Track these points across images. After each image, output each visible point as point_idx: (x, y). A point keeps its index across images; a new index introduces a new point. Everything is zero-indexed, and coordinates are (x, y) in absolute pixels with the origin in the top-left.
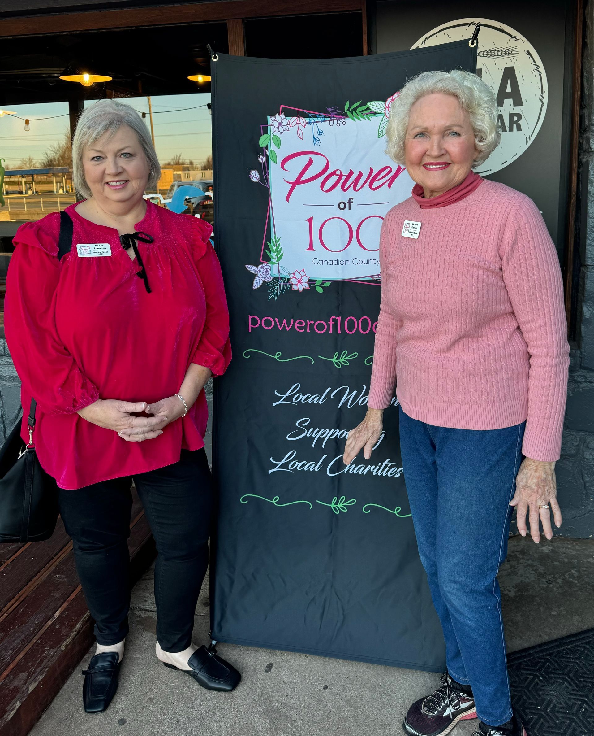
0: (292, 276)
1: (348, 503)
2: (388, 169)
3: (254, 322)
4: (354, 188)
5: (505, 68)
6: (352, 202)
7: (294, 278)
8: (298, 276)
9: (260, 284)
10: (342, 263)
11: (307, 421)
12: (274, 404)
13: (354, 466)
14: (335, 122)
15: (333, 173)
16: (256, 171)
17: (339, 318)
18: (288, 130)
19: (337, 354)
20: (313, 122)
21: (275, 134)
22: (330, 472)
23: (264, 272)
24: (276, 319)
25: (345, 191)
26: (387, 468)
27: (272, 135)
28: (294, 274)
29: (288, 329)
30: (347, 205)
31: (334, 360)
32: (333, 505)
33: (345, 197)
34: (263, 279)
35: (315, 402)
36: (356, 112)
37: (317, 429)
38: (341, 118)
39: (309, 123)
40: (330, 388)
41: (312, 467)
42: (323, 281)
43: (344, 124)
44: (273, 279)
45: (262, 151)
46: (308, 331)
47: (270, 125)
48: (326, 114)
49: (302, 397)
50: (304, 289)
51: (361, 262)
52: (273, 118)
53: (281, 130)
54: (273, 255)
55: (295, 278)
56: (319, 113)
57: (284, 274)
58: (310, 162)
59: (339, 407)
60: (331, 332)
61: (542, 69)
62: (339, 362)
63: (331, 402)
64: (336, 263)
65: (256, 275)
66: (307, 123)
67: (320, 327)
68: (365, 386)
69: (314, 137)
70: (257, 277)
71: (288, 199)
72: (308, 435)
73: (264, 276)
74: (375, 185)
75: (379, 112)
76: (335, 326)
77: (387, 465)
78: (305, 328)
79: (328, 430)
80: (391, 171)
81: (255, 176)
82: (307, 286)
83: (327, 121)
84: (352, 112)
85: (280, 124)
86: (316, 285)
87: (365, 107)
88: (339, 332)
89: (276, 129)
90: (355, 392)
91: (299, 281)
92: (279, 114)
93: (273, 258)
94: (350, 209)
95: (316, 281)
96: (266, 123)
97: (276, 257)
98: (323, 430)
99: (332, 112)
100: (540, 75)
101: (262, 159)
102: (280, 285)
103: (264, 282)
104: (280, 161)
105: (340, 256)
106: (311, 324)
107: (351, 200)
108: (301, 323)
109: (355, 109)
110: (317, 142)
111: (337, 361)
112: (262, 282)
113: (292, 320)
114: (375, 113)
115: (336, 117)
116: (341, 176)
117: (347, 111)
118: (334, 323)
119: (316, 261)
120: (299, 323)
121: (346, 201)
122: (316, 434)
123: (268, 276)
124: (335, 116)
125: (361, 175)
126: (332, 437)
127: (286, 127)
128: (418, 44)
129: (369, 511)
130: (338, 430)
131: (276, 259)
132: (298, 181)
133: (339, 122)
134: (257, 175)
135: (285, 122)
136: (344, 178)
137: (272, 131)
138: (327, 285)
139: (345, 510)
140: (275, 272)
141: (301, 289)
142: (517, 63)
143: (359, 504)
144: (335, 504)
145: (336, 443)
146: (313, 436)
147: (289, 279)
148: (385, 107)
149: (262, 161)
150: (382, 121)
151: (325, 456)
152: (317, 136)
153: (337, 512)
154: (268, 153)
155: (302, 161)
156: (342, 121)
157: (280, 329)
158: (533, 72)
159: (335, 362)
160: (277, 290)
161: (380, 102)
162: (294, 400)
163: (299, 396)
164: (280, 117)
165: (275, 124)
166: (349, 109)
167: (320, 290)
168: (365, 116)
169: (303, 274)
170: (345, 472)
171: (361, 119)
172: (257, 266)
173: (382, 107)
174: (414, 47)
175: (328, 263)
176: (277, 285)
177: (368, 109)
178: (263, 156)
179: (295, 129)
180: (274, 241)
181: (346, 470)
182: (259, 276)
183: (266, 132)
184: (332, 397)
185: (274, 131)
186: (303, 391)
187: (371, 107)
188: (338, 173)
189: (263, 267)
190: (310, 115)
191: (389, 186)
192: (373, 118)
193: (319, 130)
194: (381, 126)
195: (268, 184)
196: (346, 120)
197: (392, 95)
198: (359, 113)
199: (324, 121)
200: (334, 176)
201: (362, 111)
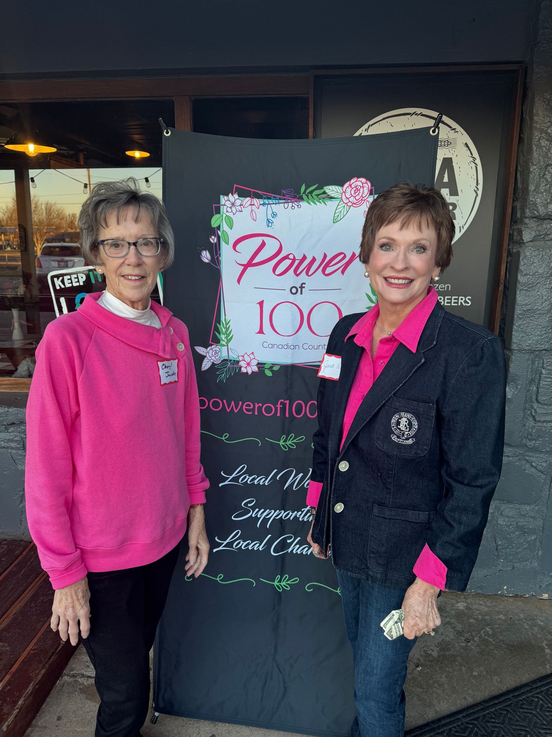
0: (241, 358)
1: (291, 582)
2: (342, 256)
4: (307, 273)
5: (444, 158)
6: (304, 287)
7: (243, 360)
8: (247, 359)
9: (209, 366)
10: (292, 347)
11: (252, 501)
12: (220, 485)
13: (298, 546)
14: (290, 204)
15: (286, 257)
16: (207, 252)
18: (242, 211)
19: (284, 437)
20: (267, 204)
21: (227, 214)
22: (274, 552)
23: (213, 353)
24: (225, 401)
25: (297, 275)
27: (224, 215)
28: (243, 356)
29: (236, 411)
30: (299, 290)
31: (281, 443)
32: (276, 583)
33: (297, 282)
34: (212, 361)
35: (261, 484)
36: (312, 196)
37: (263, 510)
38: (296, 201)
39: (264, 204)
40: (276, 470)
42: (272, 364)
43: (299, 206)
44: (222, 361)
45: (214, 231)
46: (256, 413)
47: (222, 205)
48: (280, 197)
49: (249, 478)
50: (253, 372)
51: (311, 347)
52: (226, 198)
53: (234, 211)
54: (223, 337)
55: (245, 361)
56: (273, 195)
57: (233, 356)
58: (263, 244)
59: (285, 489)
60: (278, 415)
61: (478, 161)
62: (286, 444)
64: (285, 347)
66: (260, 204)
67: (268, 409)
69: (268, 219)
70: (206, 359)
71: (239, 281)
72: (253, 516)
73: (213, 358)
74: (328, 270)
75: (336, 197)
76: (283, 410)
78: (253, 410)
79: (273, 511)
81: (206, 257)
82: (255, 369)
83: (281, 203)
84: (307, 196)
85: (233, 204)
86: (265, 368)
87: (321, 191)
88: (287, 416)
89: (229, 210)
90: (301, 474)
91: (248, 364)
92: (232, 194)
93: (224, 341)
94: (301, 293)
95: (265, 364)
96: (219, 202)
97: (226, 339)
98: (268, 510)
99: (287, 194)
100: (476, 168)
101: (213, 240)
102: (229, 367)
103: (213, 364)
104: (231, 243)
105: (290, 341)
106: (259, 407)
107: (304, 285)
108: (249, 405)
109: (311, 192)
110: (270, 225)
111: (283, 444)
112: (211, 364)
113: (241, 403)
115: (291, 200)
116: (294, 260)
117: (303, 194)
118: (282, 406)
119: (265, 345)
121: (298, 286)
122: (261, 514)
123: (217, 358)
124: (290, 198)
126: (277, 518)
127: (239, 208)
128: (362, 131)
129: (312, 590)
130: (283, 511)
131: (226, 341)
132: (250, 264)
133: (293, 205)
134: (208, 255)
135: (238, 202)
136: (297, 262)
137: (225, 211)
138: (276, 368)
139: (288, 588)
140: (224, 355)
141: (250, 372)
142: (455, 154)
143: (302, 583)
144: (278, 582)
145: (281, 524)
146: (259, 516)
147: (238, 362)
148: (342, 192)
149: (214, 241)
150: (338, 206)
151: (270, 536)
152: (271, 218)
153: (280, 590)
154: (220, 233)
156: (297, 204)
157: (228, 411)
158: (470, 164)
159: (282, 445)
160: (226, 372)
161: (336, 187)
162: (240, 481)
163: (245, 477)
164: (233, 198)
165: (228, 204)
166: (304, 193)
167: (269, 373)
168: (320, 200)
169: (252, 357)
170: (289, 552)
171: (317, 203)
172: (207, 348)
173: (339, 191)
174: (357, 134)
175: (278, 347)
176: (226, 367)
177: (324, 193)
178: (215, 236)
179: (247, 211)
180: (224, 323)
181: (290, 550)
182: (208, 358)
183: (218, 211)
184: (278, 478)
185: (227, 212)
186: (249, 472)
187: (327, 191)
188: (291, 257)
189: (212, 349)
190: (264, 196)
191: (343, 272)
192: (329, 203)
193: (273, 213)
194: (337, 211)
195: (220, 266)
196: (301, 203)
197: (350, 180)
198: (315, 197)
199: (279, 203)
200: (287, 260)
201: (318, 195)
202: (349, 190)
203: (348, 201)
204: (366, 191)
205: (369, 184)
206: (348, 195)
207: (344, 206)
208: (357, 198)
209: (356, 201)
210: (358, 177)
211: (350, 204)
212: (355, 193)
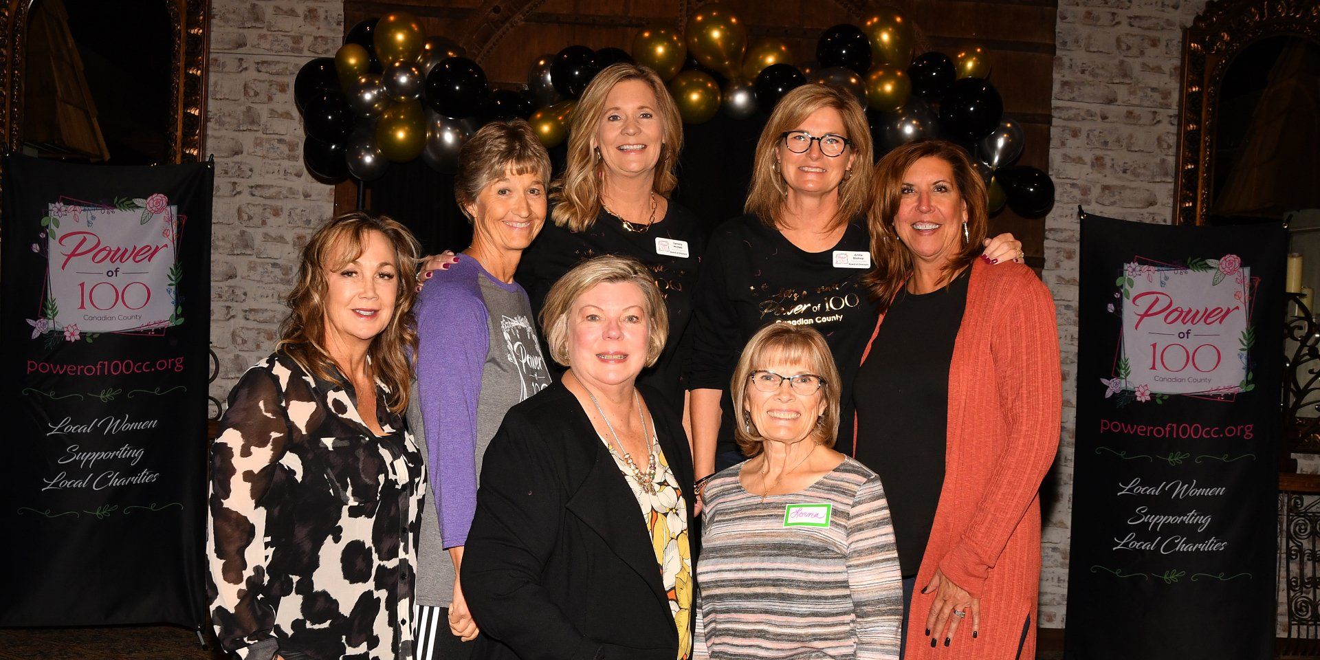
3: (1105, 425)
17: (1175, 425)
26: (1213, 545)
41: (1147, 546)
63: (1166, 494)
65: (1108, 387)
68: (1195, 481)
77: (1213, 542)
80: (1222, 311)
114: (1212, 268)
120: (1141, 428)
125: (1198, 312)
155: (1152, 298)
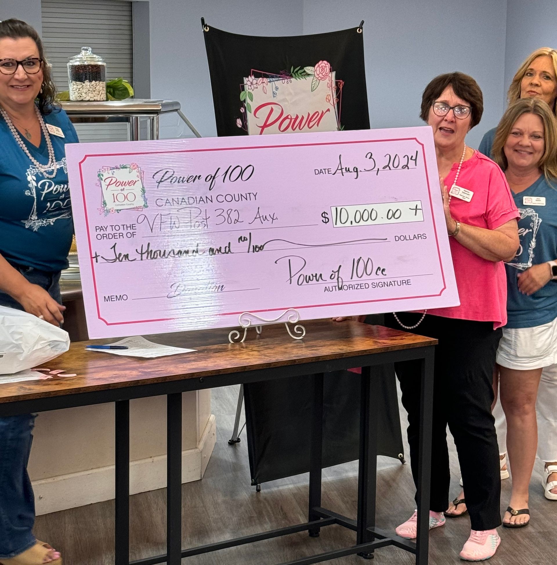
2: (317, 113)
4: (299, 128)
14: (286, 80)
15: (287, 118)
16: (240, 120)
18: (257, 88)
20: (272, 81)
25: (294, 130)
27: (247, 92)
36: (297, 74)
38: (289, 78)
39: (270, 82)
43: (291, 82)
45: (242, 104)
47: (245, 84)
48: (280, 75)
52: (247, 79)
53: (253, 88)
56: (276, 75)
58: (272, 110)
66: (268, 82)
69: (273, 92)
74: (311, 125)
75: (311, 74)
81: (239, 123)
84: (295, 74)
85: (252, 83)
87: (303, 71)
89: (249, 87)
92: (251, 76)
96: (243, 82)
99: (283, 74)
101: (242, 110)
104: (253, 111)
109: (297, 72)
110: (275, 95)
115: (286, 77)
116: (291, 119)
127: (255, 86)
132: (265, 125)
133: (288, 81)
134: (241, 122)
135: (255, 82)
137: (247, 89)
150: (313, 80)
152: (275, 91)
154: (245, 105)
156: (290, 80)
161: (311, 67)
164: (251, 78)
165: (249, 83)
166: (293, 72)
168: (303, 77)
171: (301, 79)
173: (313, 70)
177: (305, 72)
178: (243, 107)
179: (260, 87)
183: (243, 90)
185: (249, 89)
188: (289, 117)
190: (270, 76)
191: (318, 125)
192: (308, 78)
193: (276, 87)
194: (313, 83)
195: (247, 129)
196: (292, 79)
197: (318, 62)
198: (299, 74)
199: (279, 80)
200: (287, 120)
201: (301, 73)
202: (318, 69)
203: (318, 77)
204: (328, 70)
205: (329, 65)
206: (318, 73)
207: (316, 80)
208: (324, 74)
209: (323, 77)
210: (323, 61)
211: (319, 78)
212: (322, 71)
